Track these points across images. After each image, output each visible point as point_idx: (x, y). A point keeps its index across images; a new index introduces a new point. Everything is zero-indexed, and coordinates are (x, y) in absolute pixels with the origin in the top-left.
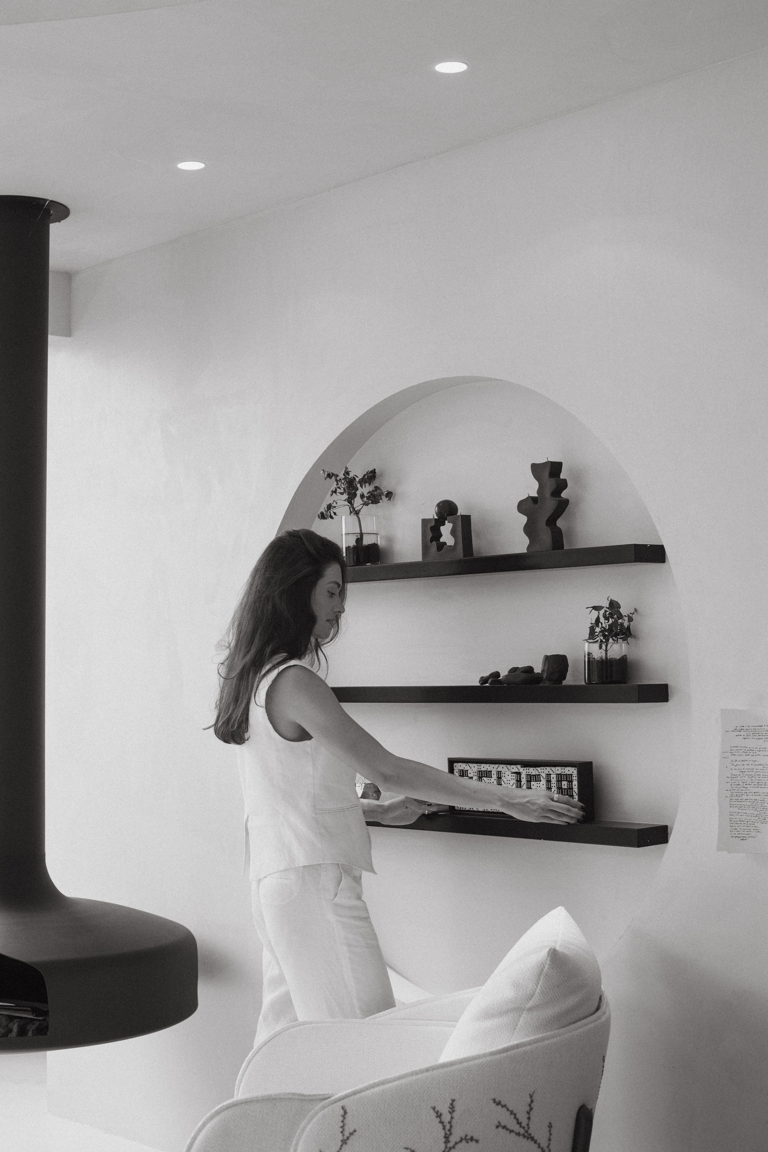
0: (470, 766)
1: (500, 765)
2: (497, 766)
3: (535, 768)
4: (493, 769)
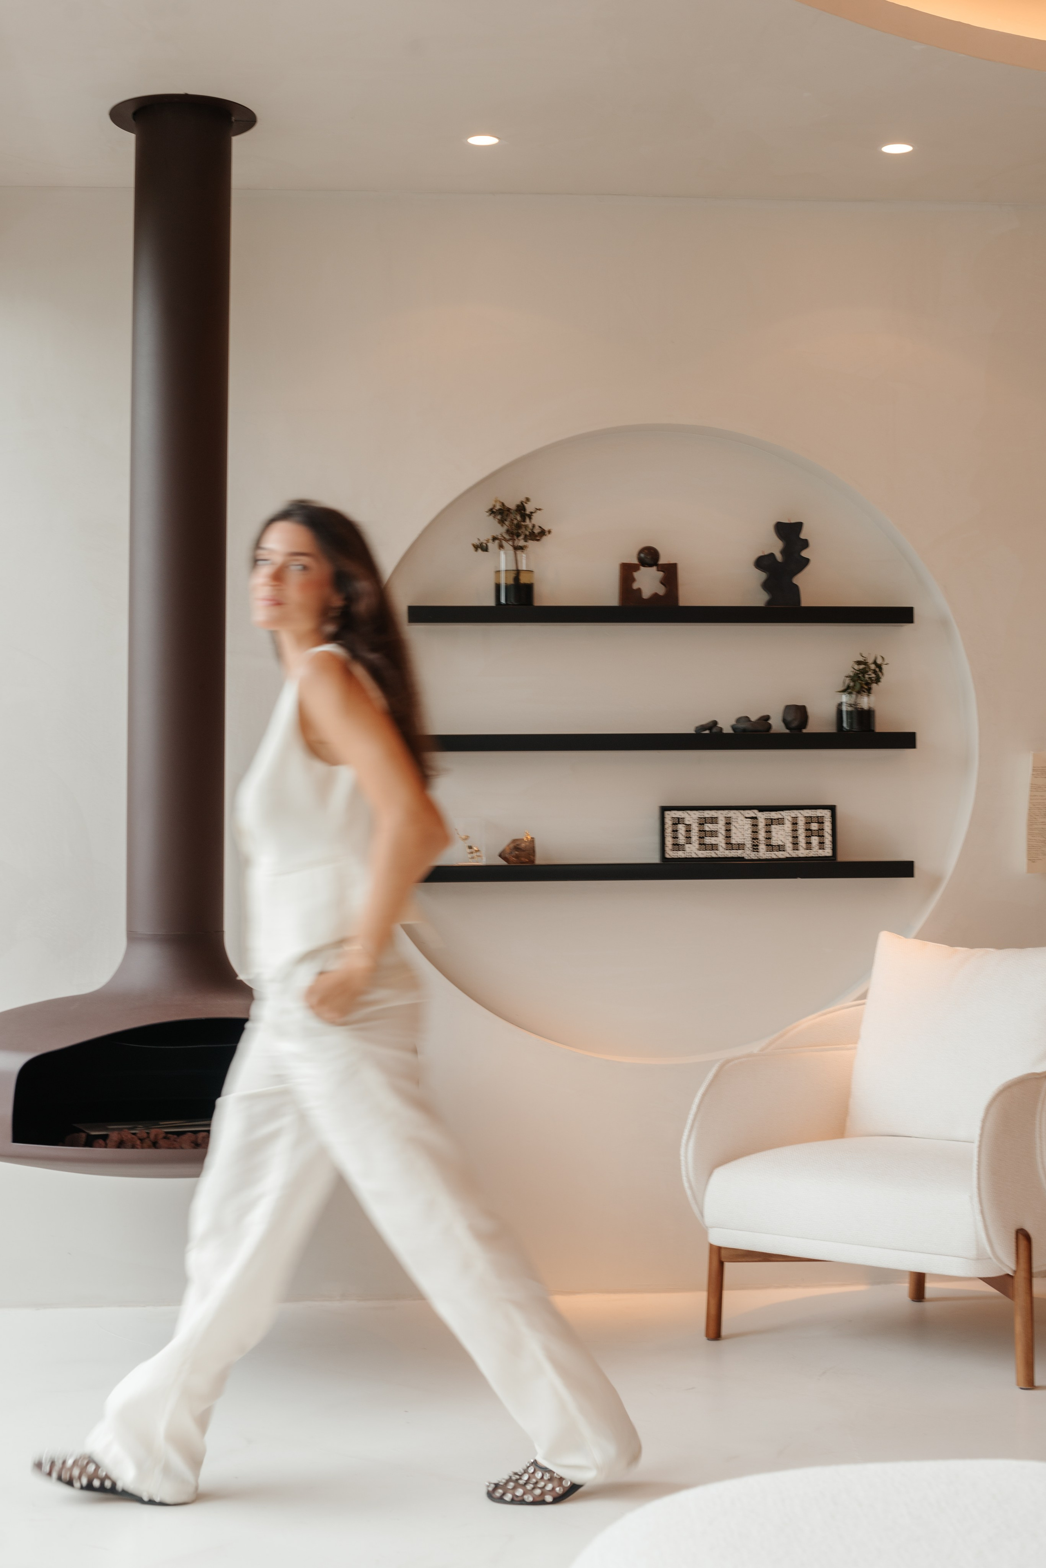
0: (689, 814)
2: (726, 812)
3: (778, 812)
4: (721, 815)
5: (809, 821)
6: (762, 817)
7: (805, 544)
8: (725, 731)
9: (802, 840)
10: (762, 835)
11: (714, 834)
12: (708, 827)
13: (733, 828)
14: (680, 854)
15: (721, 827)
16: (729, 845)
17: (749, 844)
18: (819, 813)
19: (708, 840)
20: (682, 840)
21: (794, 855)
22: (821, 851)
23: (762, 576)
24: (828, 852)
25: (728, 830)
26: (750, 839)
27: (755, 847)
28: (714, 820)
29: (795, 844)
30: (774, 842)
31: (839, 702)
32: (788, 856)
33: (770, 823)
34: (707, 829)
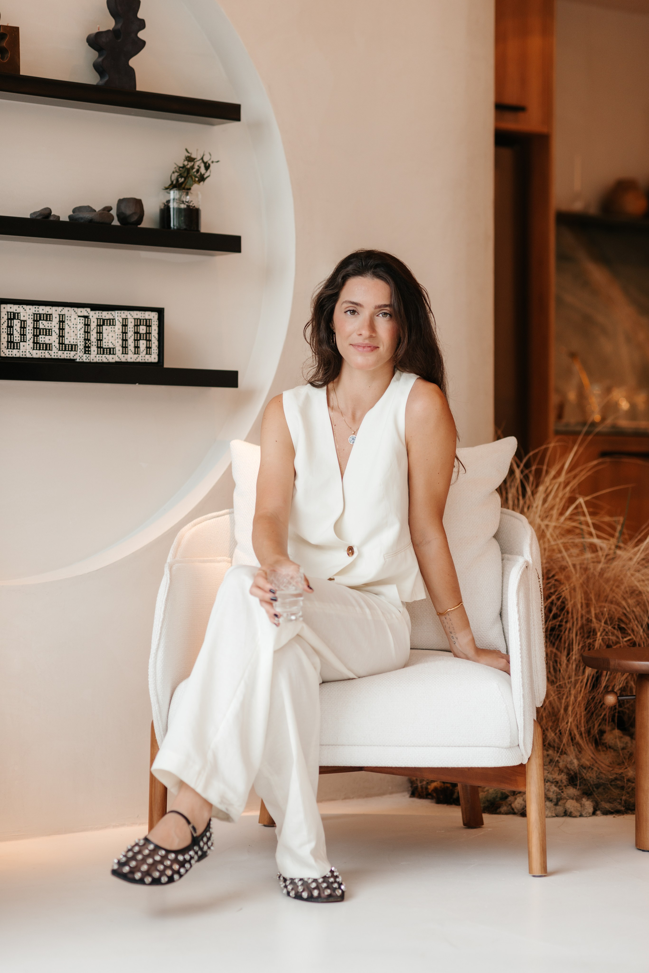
0: (24, 308)
1: (64, 308)
2: (60, 308)
3: (110, 312)
4: (55, 311)
5: (138, 323)
6: (94, 316)
7: (142, 24)
8: (61, 219)
9: (131, 343)
10: (93, 336)
11: (48, 332)
12: (43, 324)
13: (66, 327)
14: (15, 353)
15: (54, 325)
16: (63, 346)
17: (81, 346)
18: (147, 315)
19: (42, 339)
20: (17, 337)
21: (123, 360)
22: (148, 356)
23: (93, 55)
24: (153, 358)
25: (62, 329)
26: (82, 340)
27: (87, 349)
28: (48, 317)
29: (125, 348)
30: (105, 345)
31: (167, 199)
32: (118, 360)
33: (102, 323)
34: (41, 326)
